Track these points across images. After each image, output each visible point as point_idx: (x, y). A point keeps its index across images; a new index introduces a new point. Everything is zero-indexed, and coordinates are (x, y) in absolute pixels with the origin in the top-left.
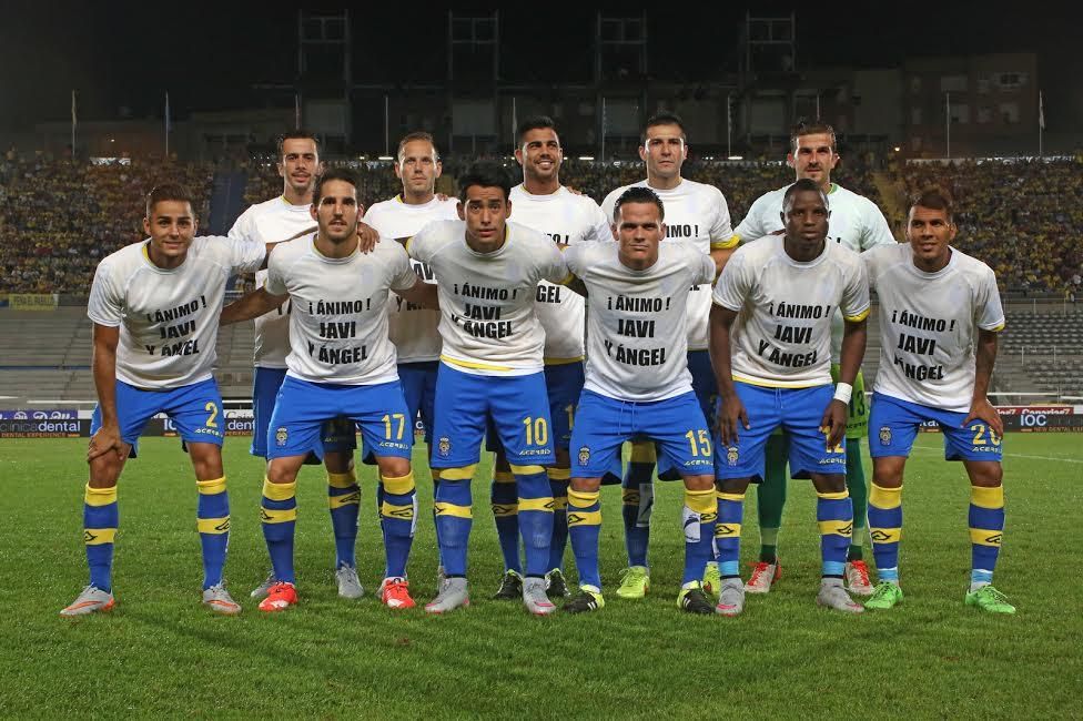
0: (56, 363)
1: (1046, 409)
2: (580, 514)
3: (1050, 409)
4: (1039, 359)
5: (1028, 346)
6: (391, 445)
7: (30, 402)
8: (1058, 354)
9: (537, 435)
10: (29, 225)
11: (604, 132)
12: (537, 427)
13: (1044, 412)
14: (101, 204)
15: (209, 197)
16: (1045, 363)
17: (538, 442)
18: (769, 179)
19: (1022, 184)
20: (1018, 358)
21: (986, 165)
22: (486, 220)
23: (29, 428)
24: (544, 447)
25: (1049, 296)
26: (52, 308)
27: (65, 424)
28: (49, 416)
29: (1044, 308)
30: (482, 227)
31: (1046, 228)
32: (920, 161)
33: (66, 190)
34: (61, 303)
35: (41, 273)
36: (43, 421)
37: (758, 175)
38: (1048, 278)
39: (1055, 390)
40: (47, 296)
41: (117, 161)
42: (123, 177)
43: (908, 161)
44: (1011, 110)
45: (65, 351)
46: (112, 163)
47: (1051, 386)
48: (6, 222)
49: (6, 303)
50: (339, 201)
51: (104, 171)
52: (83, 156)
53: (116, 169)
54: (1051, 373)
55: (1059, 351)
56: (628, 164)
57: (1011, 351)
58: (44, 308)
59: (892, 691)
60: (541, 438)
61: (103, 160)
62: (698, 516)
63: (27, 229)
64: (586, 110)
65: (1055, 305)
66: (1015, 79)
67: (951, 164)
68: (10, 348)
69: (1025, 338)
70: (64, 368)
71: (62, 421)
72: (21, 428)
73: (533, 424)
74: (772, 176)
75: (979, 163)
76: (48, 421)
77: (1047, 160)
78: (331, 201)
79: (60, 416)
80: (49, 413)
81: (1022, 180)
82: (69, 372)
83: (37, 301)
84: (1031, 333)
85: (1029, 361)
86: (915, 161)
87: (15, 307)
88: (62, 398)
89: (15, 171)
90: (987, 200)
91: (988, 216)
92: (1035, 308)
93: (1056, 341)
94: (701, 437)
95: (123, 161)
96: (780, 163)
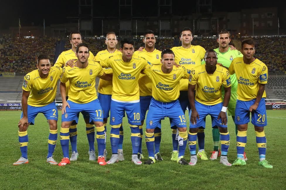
0: (15, 91)
1: (280, 104)
2: (149, 139)
3: (281, 103)
4: (278, 90)
5: (275, 86)
6: (99, 118)
7: (8, 101)
8: (283, 89)
9: (137, 118)
10: (8, 54)
11: (160, 29)
12: (137, 115)
13: (279, 104)
14: (26, 49)
15: (55, 47)
16: (279, 91)
17: (137, 119)
18: (205, 42)
19: (273, 43)
20: (272, 90)
21: (263, 38)
22: (129, 53)
23: (8, 108)
24: (139, 121)
25: (281, 73)
26: (13, 76)
27: (17, 107)
28: (13, 105)
29: (279, 76)
30: (128, 54)
31: (280, 55)
32: (245, 37)
33: (17, 45)
34: (16, 75)
35: (11, 67)
36: (11, 106)
37: (202, 41)
38: (280, 68)
39: (282, 98)
40: (13, 73)
41: (31, 37)
42: (33, 42)
43: (242, 37)
44: (271, 23)
45: (17, 88)
46: (29, 38)
47: (281, 97)
48: (2, 53)
49: (2, 75)
50: (84, 52)
51: (27, 40)
52: (22, 36)
53: (30, 39)
54: (281, 94)
55: (283, 88)
56: (167, 38)
57: (270, 88)
58: (11, 76)
59: (238, 187)
60: (138, 118)
61: (27, 37)
62: (183, 139)
63: (7, 55)
64: (155, 23)
65: (282, 75)
66: (271, 14)
67: (254, 37)
68: (3, 87)
69: (274, 84)
70: (17, 92)
71: (16, 106)
72: (5, 108)
73: (136, 114)
74: (205, 41)
75: (262, 37)
76: (13, 106)
77: (280, 36)
78: (81, 52)
79: (16, 105)
80: (13, 104)
81: (273, 42)
82: (18, 93)
83: (10, 74)
84: (276, 83)
85: (275, 91)
86: (244, 37)
87: (4, 76)
88: (16, 100)
89: (4, 40)
90: (263, 47)
91: (264, 51)
92: (277, 76)
93: (283, 85)
94: (183, 117)
95: (33, 37)
96: (208, 37)
